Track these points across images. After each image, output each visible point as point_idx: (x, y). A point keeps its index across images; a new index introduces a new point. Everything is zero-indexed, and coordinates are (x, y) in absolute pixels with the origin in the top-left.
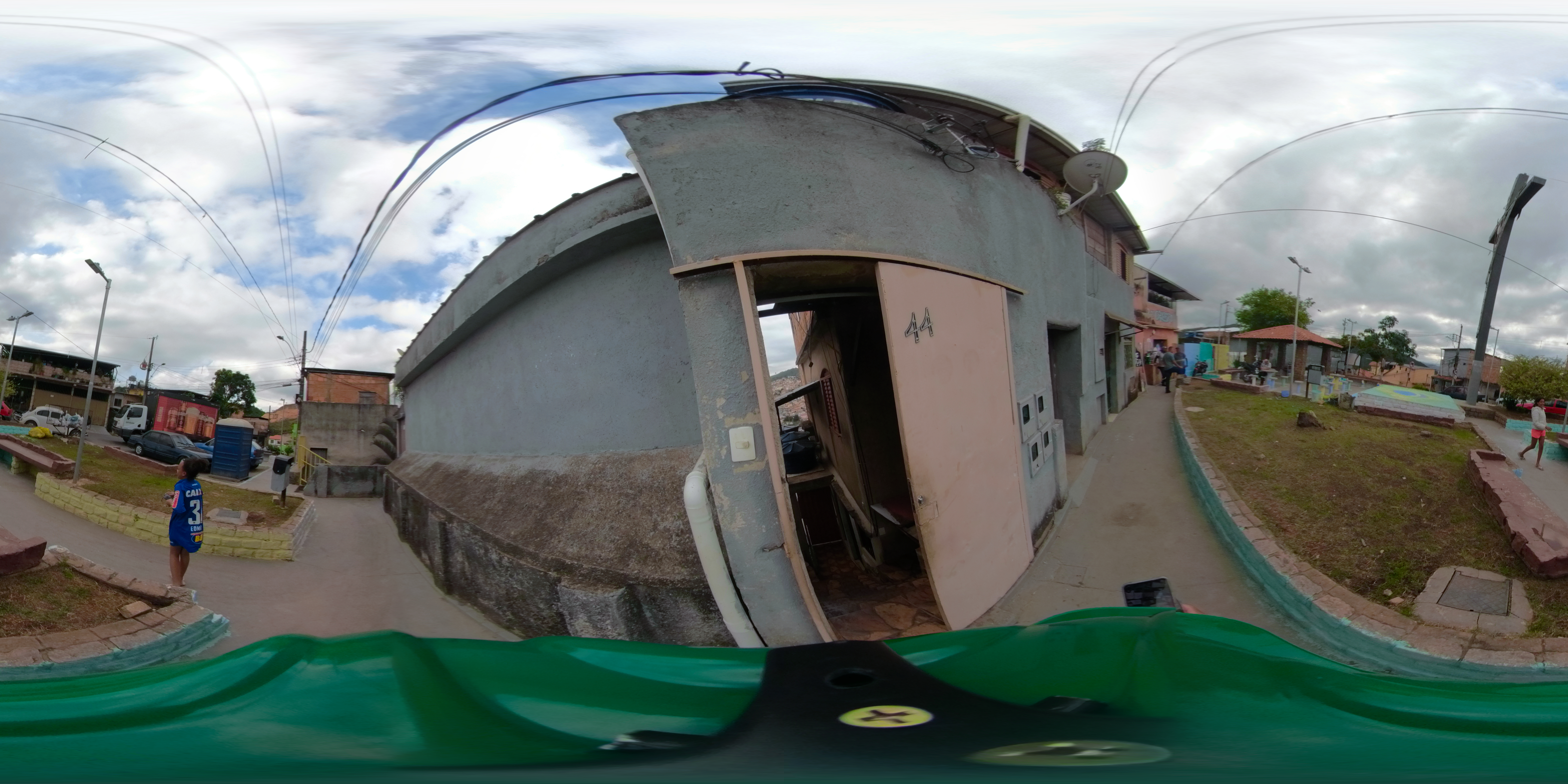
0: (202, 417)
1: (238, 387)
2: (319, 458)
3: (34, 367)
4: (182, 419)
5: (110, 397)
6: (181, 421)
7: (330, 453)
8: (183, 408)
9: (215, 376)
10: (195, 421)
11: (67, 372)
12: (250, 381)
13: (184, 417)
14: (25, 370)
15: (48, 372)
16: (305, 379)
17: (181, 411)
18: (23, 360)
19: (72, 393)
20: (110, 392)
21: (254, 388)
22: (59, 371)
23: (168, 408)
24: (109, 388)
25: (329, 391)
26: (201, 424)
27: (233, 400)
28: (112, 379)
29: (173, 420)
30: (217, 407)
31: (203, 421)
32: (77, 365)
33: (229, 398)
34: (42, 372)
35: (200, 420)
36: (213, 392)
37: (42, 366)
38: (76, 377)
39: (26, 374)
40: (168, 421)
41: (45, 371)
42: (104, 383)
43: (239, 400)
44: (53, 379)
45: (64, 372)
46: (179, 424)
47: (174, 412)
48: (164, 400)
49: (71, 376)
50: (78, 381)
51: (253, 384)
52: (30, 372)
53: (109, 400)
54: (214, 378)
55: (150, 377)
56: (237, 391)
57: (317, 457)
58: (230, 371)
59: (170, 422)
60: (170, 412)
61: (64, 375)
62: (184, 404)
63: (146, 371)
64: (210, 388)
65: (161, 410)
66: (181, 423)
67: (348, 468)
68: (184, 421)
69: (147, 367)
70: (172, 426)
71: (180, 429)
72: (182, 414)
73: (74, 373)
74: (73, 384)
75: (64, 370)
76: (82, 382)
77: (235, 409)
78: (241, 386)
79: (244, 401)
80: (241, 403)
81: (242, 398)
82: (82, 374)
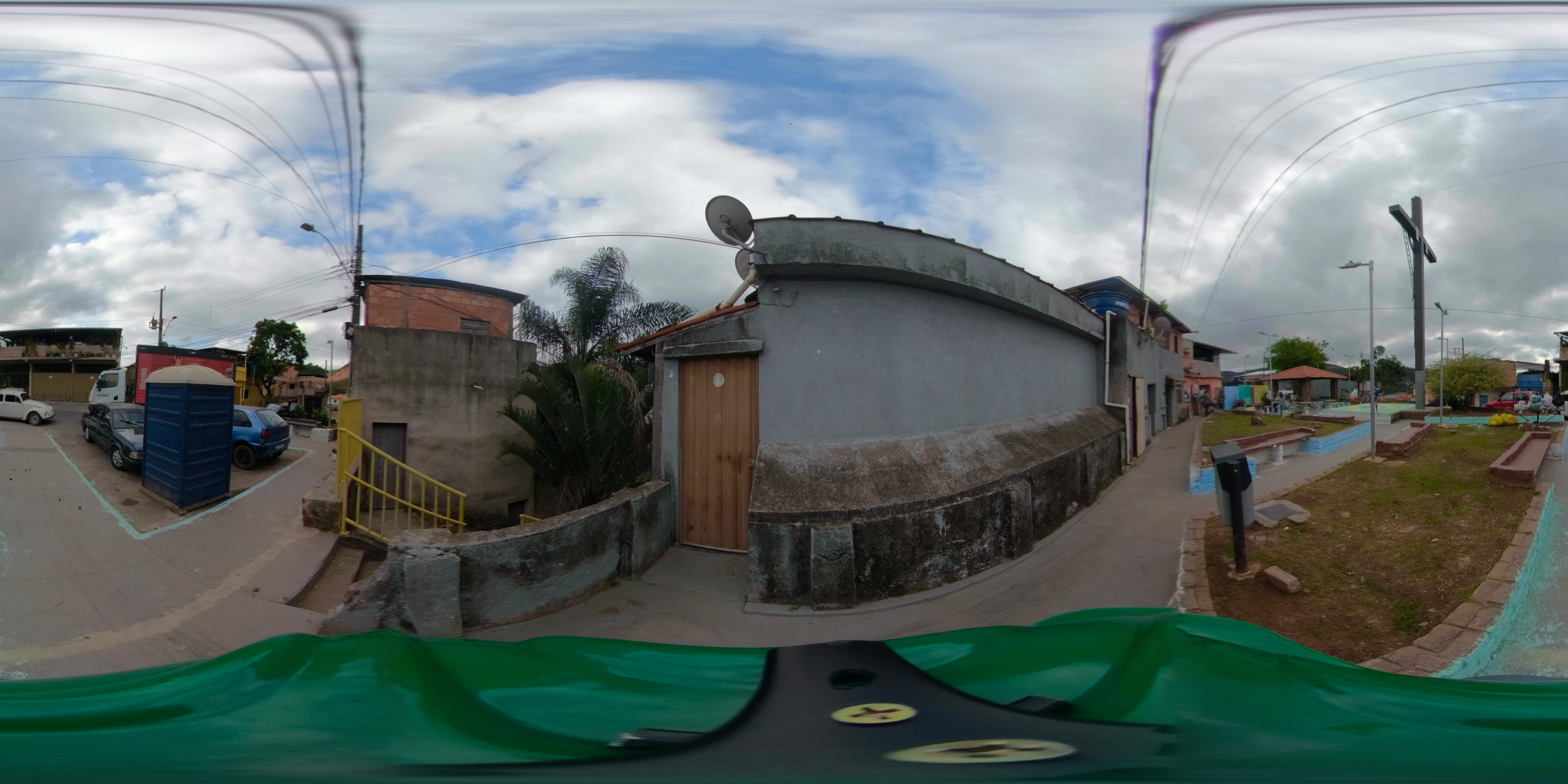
1: (285, 340)
3: (27, 350)
9: (256, 328)
11: (62, 347)
14: (18, 355)
15: (42, 351)
18: (15, 345)
19: (73, 370)
22: (54, 348)
24: (114, 357)
27: (280, 356)
28: (116, 347)
32: (72, 339)
33: (276, 355)
34: (36, 354)
36: (250, 346)
37: (34, 347)
38: (73, 351)
39: (16, 359)
41: (39, 351)
42: (107, 353)
43: (288, 355)
44: (46, 358)
49: (68, 351)
50: (76, 355)
52: (23, 355)
54: (254, 332)
56: (285, 345)
58: (272, 321)
61: (61, 351)
63: (158, 329)
69: (158, 326)
73: (71, 348)
74: (68, 360)
75: (59, 347)
76: (81, 355)
77: (283, 366)
78: (289, 339)
79: (294, 357)
80: (289, 358)
81: (290, 352)
82: (81, 347)
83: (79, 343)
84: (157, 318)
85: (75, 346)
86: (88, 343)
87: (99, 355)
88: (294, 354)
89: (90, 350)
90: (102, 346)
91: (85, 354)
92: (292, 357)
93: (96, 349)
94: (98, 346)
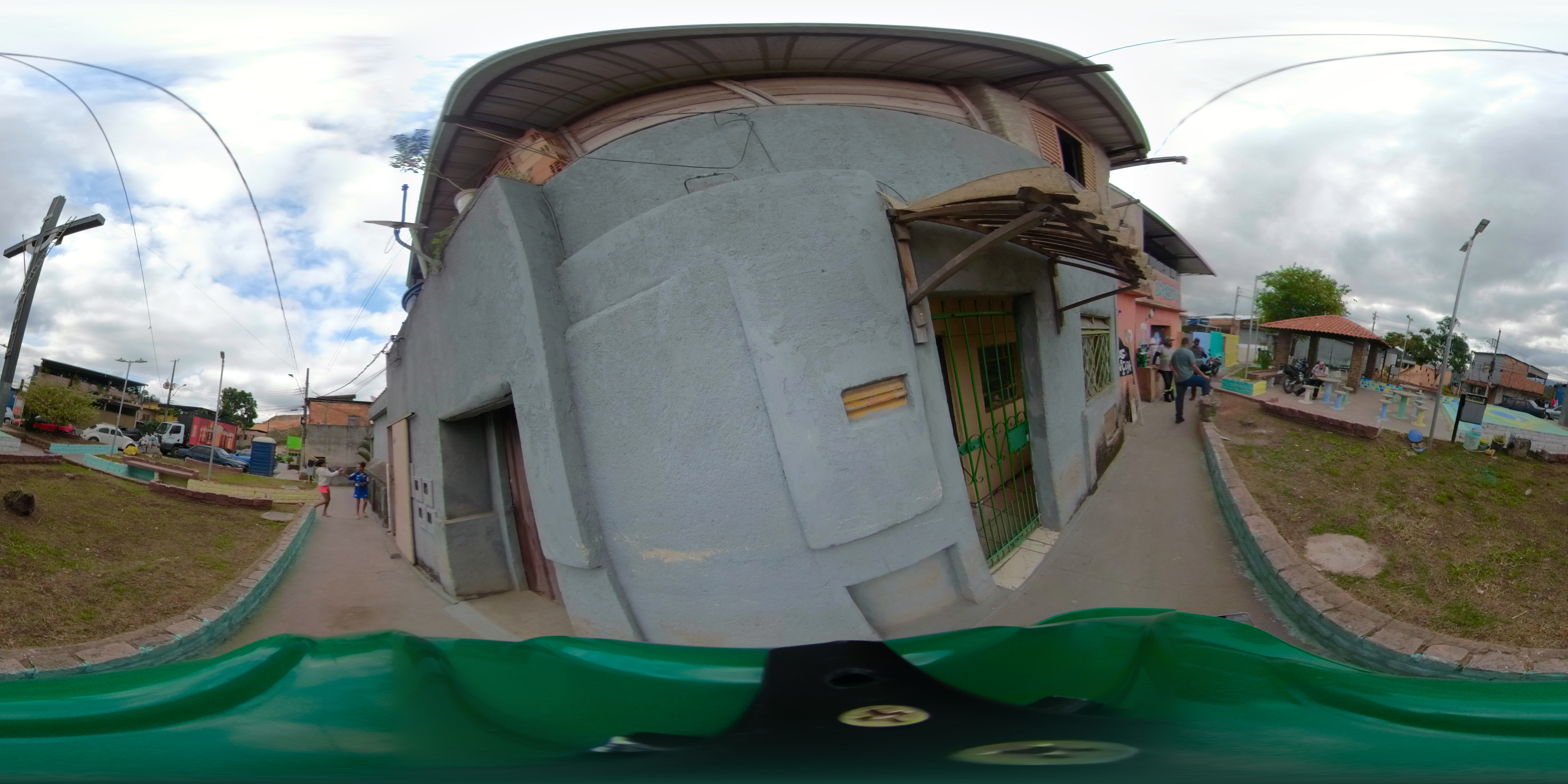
0: (225, 433)
1: (240, 403)
3: (70, 382)
4: (210, 434)
5: (138, 412)
9: (222, 394)
10: (220, 436)
11: (101, 388)
12: (251, 396)
15: (86, 388)
16: (308, 406)
17: (210, 428)
18: (62, 377)
20: (138, 408)
21: (253, 403)
22: (95, 387)
23: (200, 423)
24: (136, 403)
25: (326, 415)
26: (224, 439)
27: (237, 414)
28: (140, 396)
29: (204, 435)
31: (226, 436)
32: (109, 382)
35: (223, 435)
36: (221, 408)
37: (79, 382)
40: (200, 436)
41: (82, 387)
42: (133, 400)
43: (242, 415)
44: (91, 395)
46: (208, 439)
47: (204, 429)
48: (197, 420)
49: (105, 392)
51: (256, 402)
53: (137, 415)
54: (220, 396)
56: (241, 407)
58: (232, 388)
60: (201, 429)
61: (99, 390)
63: (169, 390)
64: (218, 404)
68: (212, 437)
70: (203, 440)
71: (208, 443)
72: (211, 431)
75: (98, 387)
76: (113, 398)
82: (115, 391)
83: (114, 388)
84: (170, 382)
86: (121, 389)
87: (126, 400)
88: (247, 414)
89: (121, 395)
90: (129, 393)
91: (116, 398)
93: (125, 395)
94: (125, 392)
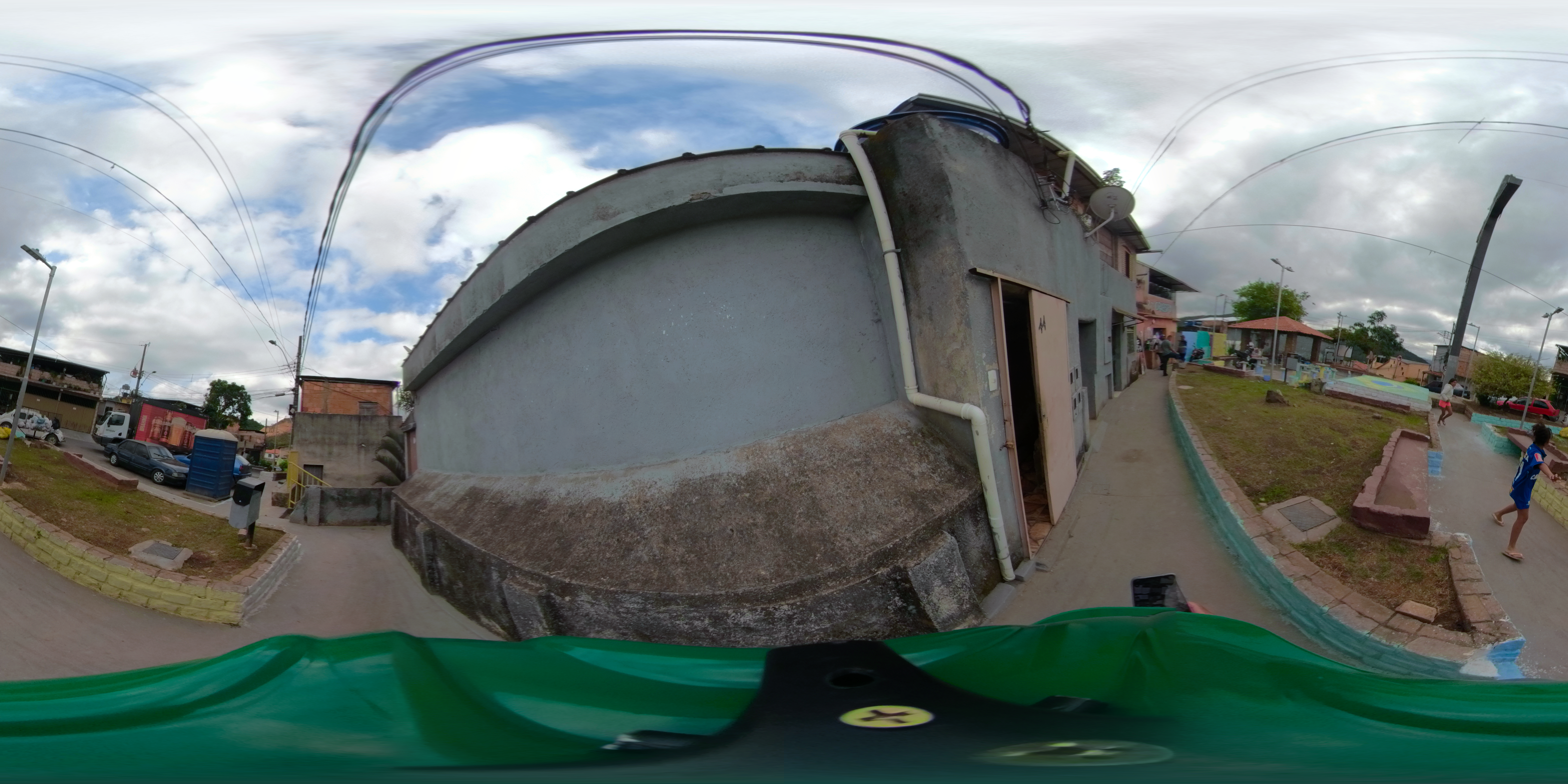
0: (189, 428)
1: (234, 399)
2: (312, 477)
4: (167, 429)
5: (98, 404)
6: (166, 431)
7: (325, 472)
8: (169, 418)
9: (210, 387)
10: (181, 433)
11: (55, 376)
12: (246, 393)
13: (169, 427)
14: (12, 373)
15: (36, 375)
16: (300, 388)
17: (166, 421)
18: (11, 363)
19: (59, 398)
20: (98, 399)
21: (250, 400)
22: (47, 375)
23: (152, 417)
24: (97, 395)
25: (326, 402)
26: (187, 435)
27: (228, 412)
28: (100, 386)
29: (157, 430)
30: (206, 418)
31: (190, 432)
32: (65, 370)
33: (223, 410)
35: (186, 431)
36: (206, 403)
38: (64, 382)
39: (13, 377)
40: (152, 431)
41: (33, 374)
42: (92, 390)
43: (234, 412)
44: (40, 382)
45: (52, 376)
46: (163, 435)
47: (158, 422)
48: (148, 408)
49: (59, 381)
50: (65, 386)
51: (249, 396)
52: (18, 375)
53: (97, 407)
54: (208, 389)
55: (140, 385)
56: (233, 403)
57: (309, 475)
58: (226, 382)
59: (153, 432)
60: (154, 421)
61: (52, 379)
62: (170, 413)
63: (137, 378)
64: (204, 398)
65: (144, 419)
66: (166, 433)
67: (346, 490)
68: (168, 432)
69: (138, 375)
70: (155, 436)
71: (164, 440)
72: (168, 424)
73: (62, 378)
74: (60, 389)
76: (70, 387)
77: (230, 422)
78: (237, 399)
79: (239, 414)
80: (235, 415)
81: (237, 410)
82: (70, 380)
83: (70, 376)
84: (138, 369)
85: (66, 378)
86: (78, 377)
87: (85, 391)
88: (240, 412)
89: (78, 384)
90: (89, 383)
91: (73, 387)
92: (238, 414)
93: (83, 385)
94: (85, 382)
